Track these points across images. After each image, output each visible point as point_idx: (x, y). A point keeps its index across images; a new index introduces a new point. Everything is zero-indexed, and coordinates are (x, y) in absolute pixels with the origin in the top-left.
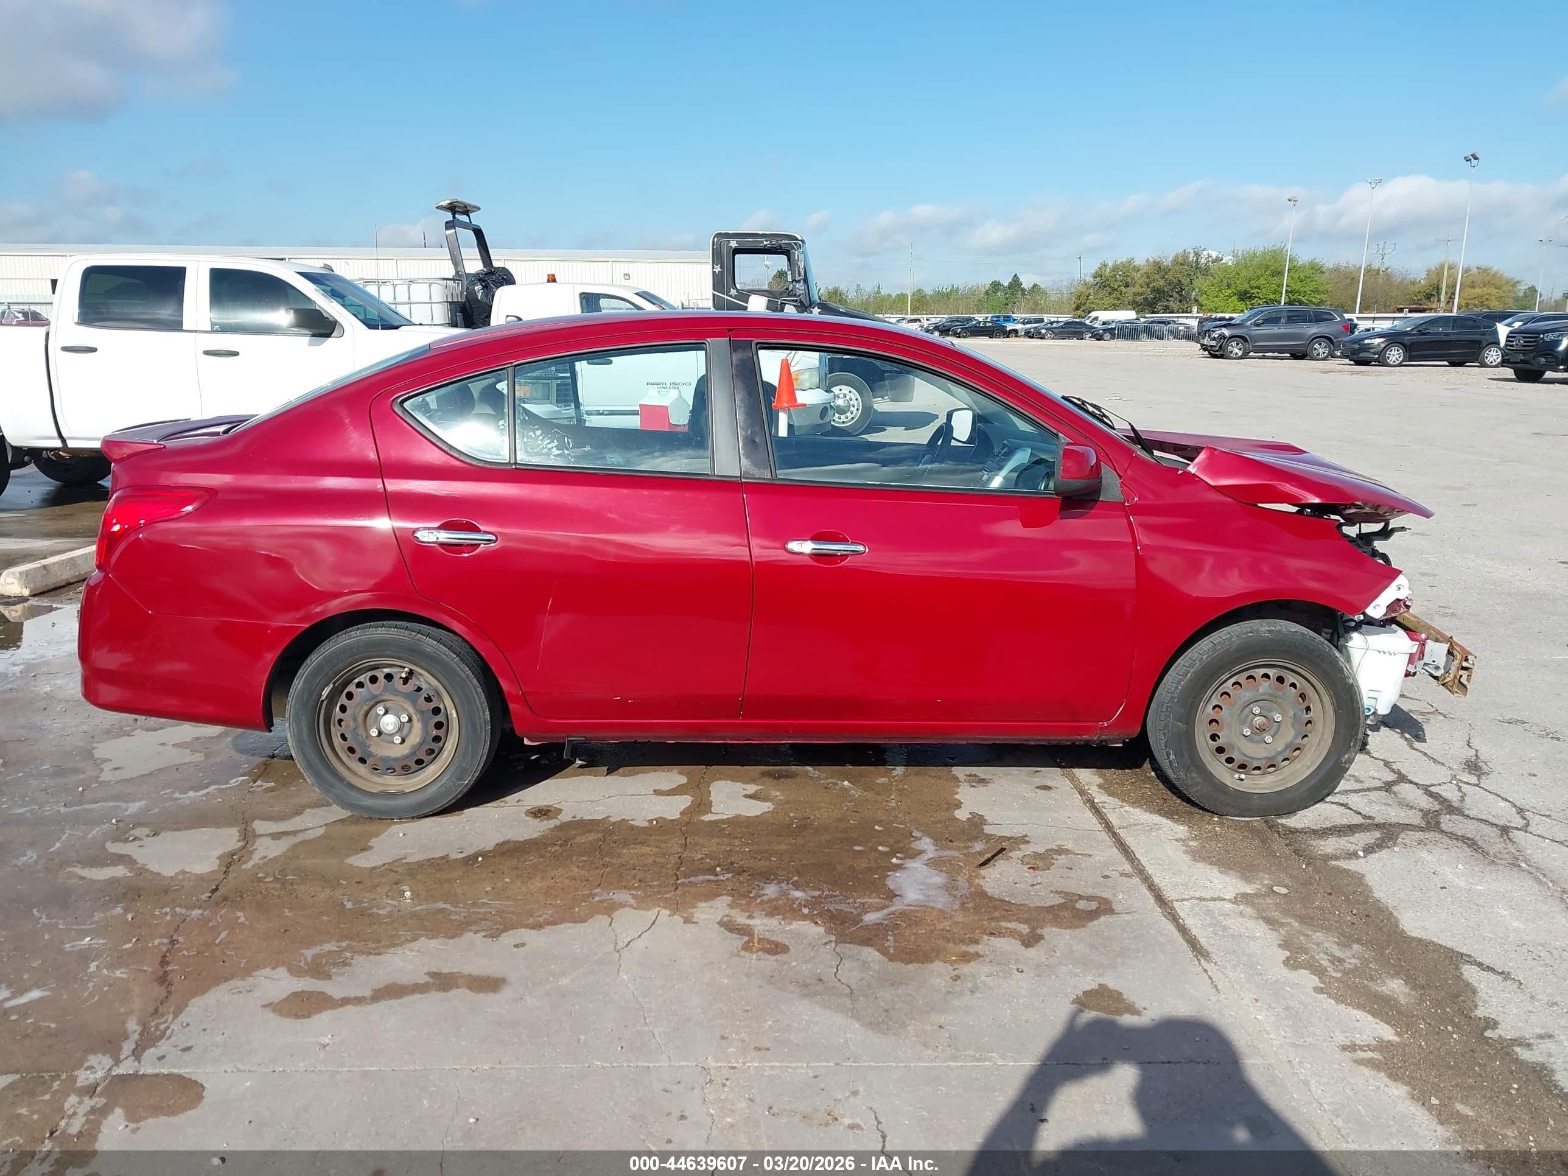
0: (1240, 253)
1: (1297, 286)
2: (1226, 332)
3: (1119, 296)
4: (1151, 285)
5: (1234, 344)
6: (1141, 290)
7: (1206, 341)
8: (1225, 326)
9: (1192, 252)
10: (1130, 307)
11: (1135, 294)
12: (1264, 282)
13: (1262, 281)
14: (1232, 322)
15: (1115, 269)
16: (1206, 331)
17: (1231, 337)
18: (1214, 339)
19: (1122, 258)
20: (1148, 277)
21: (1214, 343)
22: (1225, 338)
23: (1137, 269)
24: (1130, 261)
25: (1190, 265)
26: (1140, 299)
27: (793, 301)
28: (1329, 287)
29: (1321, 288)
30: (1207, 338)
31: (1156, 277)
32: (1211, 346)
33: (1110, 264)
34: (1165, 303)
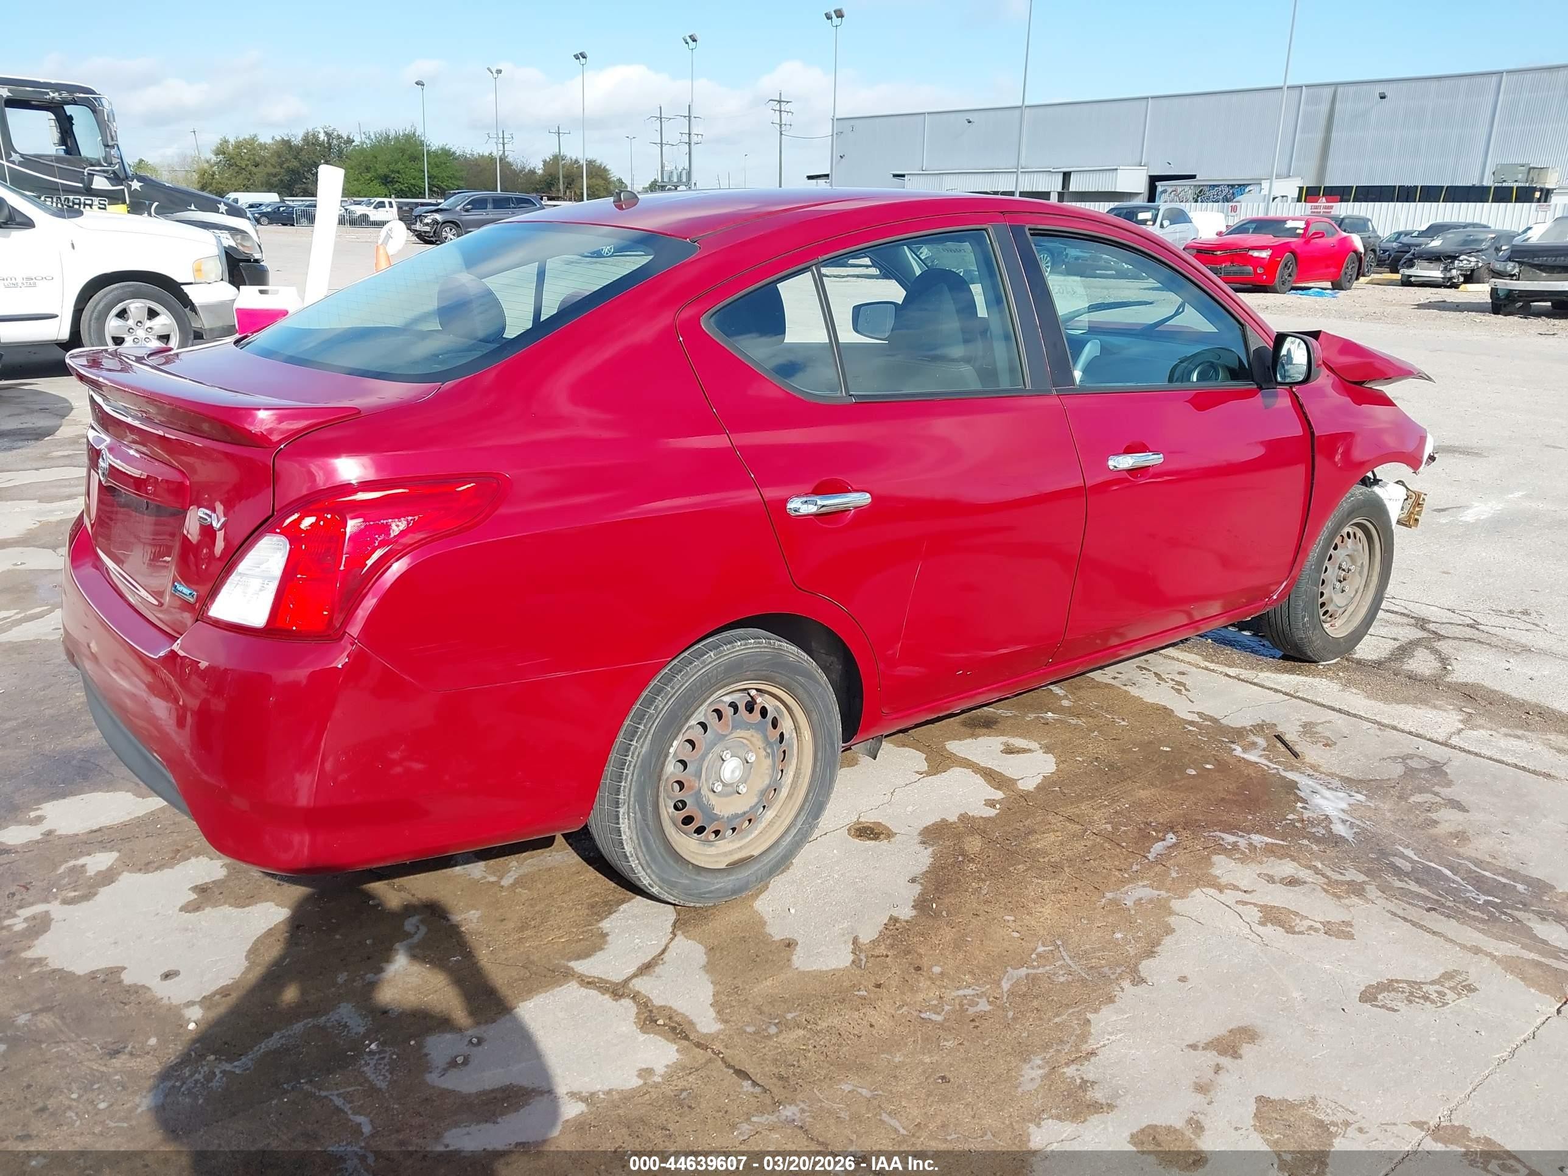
0: (373, 136)
1: (435, 172)
2: (438, 217)
3: (249, 176)
4: (285, 166)
5: (448, 229)
6: (274, 171)
7: (418, 227)
8: (436, 211)
9: (322, 131)
10: (264, 188)
11: (268, 174)
12: (403, 167)
13: (400, 166)
14: (440, 207)
15: (239, 146)
16: (416, 217)
17: (444, 223)
18: (427, 224)
19: (245, 135)
20: (279, 157)
21: (427, 229)
22: (438, 223)
23: (263, 147)
24: (254, 139)
25: (321, 145)
26: (274, 180)
27: (104, 171)
28: (464, 174)
29: (457, 174)
30: (419, 223)
31: (288, 156)
32: (425, 232)
33: (232, 140)
34: (304, 186)
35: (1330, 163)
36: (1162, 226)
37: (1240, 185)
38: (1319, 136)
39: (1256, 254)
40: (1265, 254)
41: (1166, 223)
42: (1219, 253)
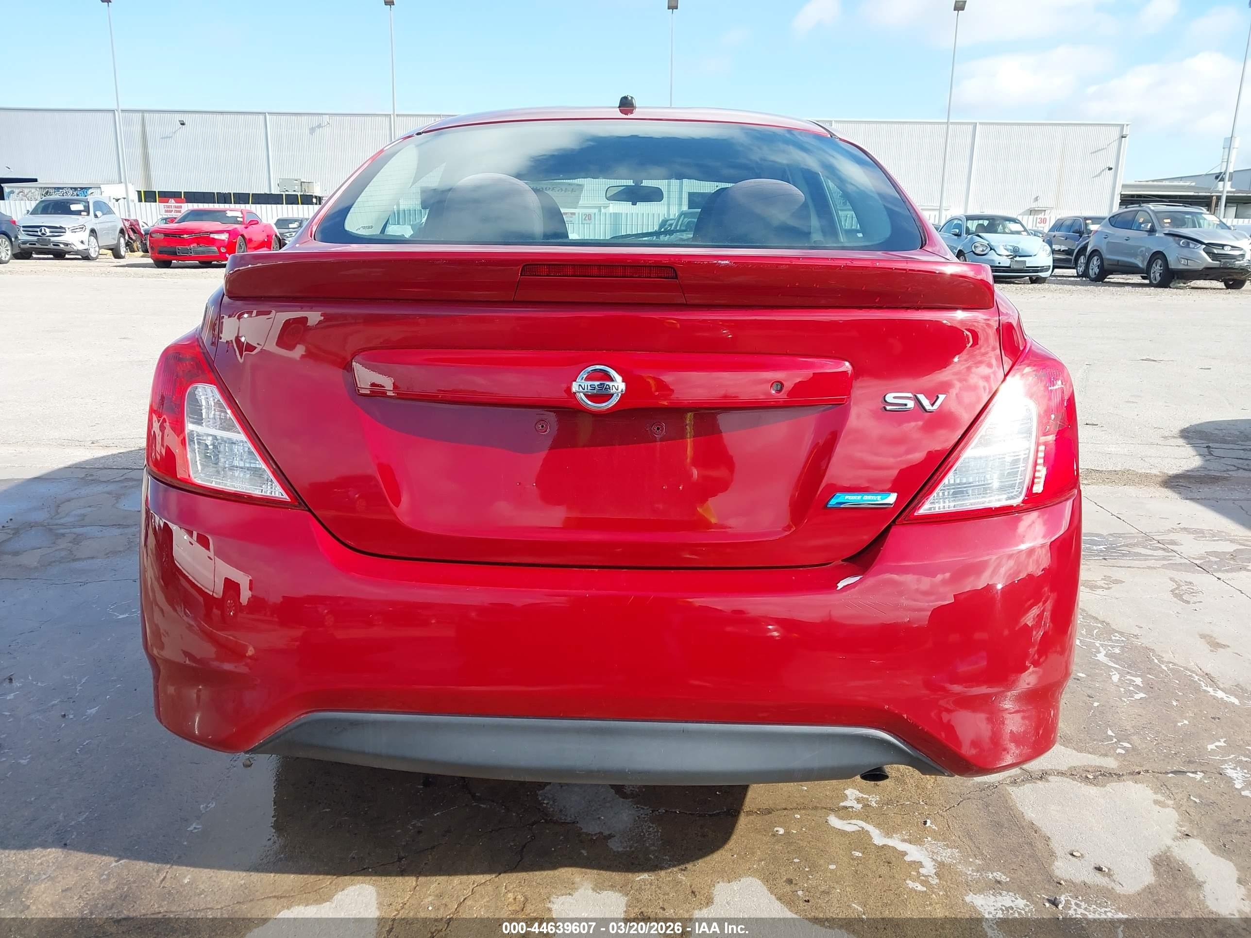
35: (153, 174)
36: (96, 216)
37: (82, 188)
38: (139, 151)
39: (216, 236)
40: (224, 237)
41: (99, 214)
42: (185, 236)
